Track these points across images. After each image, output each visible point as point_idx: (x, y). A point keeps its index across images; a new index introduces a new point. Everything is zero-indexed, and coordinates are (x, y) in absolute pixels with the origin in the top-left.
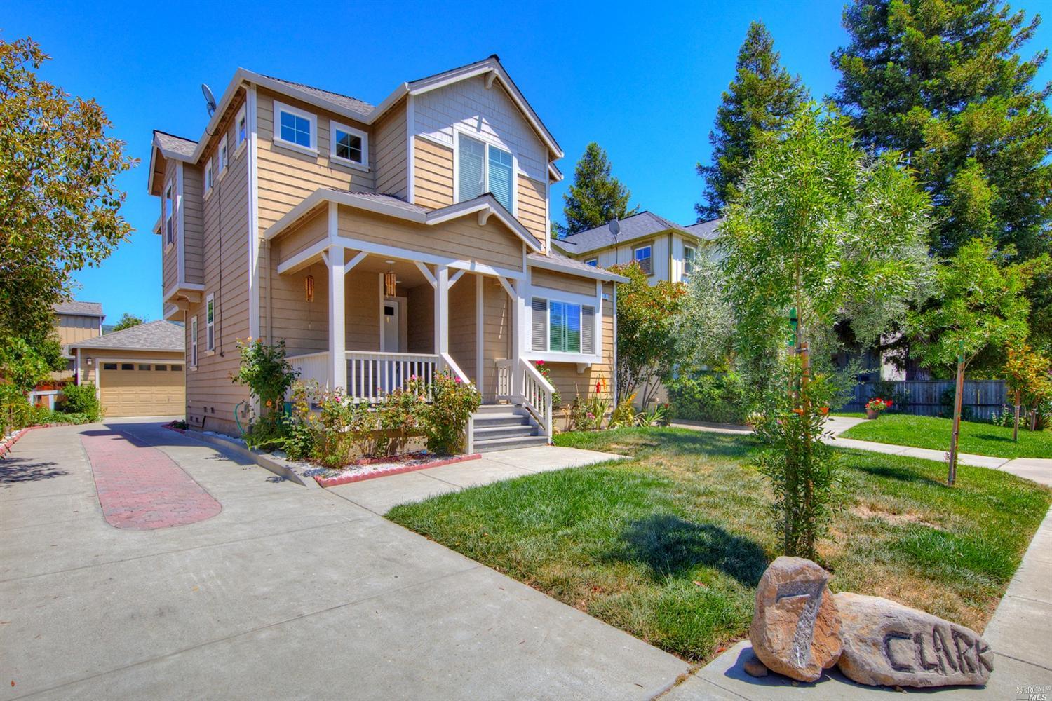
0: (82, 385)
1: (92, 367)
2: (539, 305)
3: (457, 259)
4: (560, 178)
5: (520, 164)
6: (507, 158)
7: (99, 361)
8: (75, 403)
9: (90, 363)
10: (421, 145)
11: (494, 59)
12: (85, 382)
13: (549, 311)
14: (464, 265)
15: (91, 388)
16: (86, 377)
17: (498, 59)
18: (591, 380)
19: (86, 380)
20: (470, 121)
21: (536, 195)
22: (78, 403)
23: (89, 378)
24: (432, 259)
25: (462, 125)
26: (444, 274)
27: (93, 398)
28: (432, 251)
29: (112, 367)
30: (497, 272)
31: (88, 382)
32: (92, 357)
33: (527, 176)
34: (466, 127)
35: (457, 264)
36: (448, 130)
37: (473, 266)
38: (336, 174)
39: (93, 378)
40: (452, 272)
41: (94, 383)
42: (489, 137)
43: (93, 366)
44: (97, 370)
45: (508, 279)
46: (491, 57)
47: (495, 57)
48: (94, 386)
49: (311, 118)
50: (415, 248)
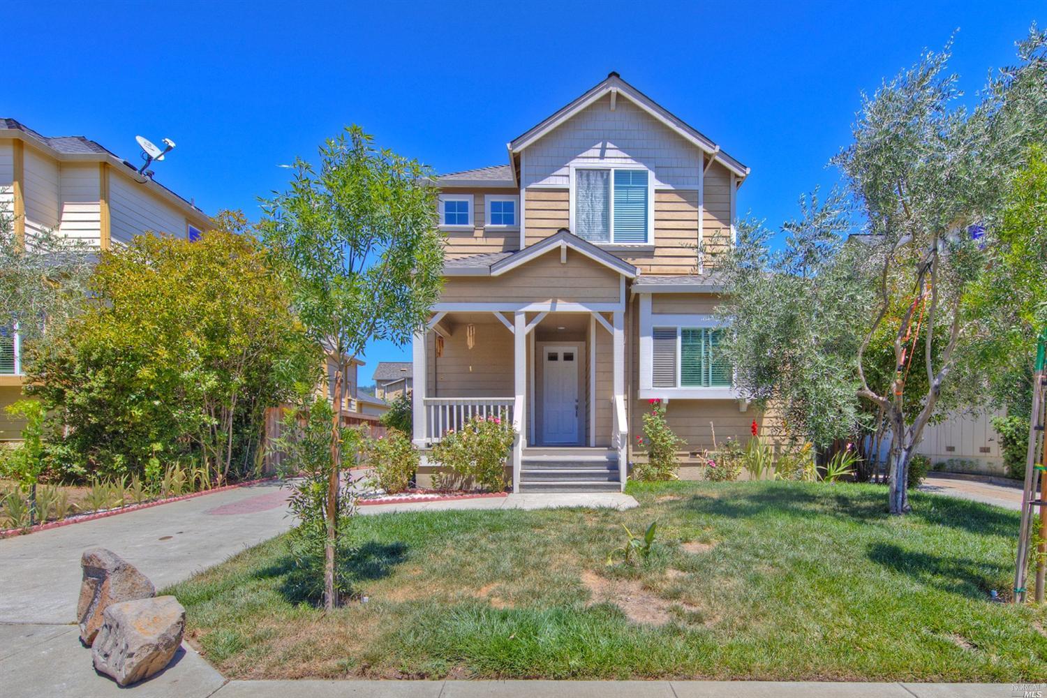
2: (663, 335)
3: (531, 302)
4: (745, 173)
5: (658, 177)
6: (641, 177)
10: (533, 195)
11: (614, 77)
13: (679, 339)
14: (544, 307)
17: (618, 76)
18: (764, 419)
20: (591, 153)
21: (687, 207)
24: (507, 307)
25: (581, 160)
26: (520, 319)
28: (505, 299)
30: (588, 308)
33: (672, 188)
34: (585, 160)
35: (533, 307)
36: (564, 171)
37: (553, 306)
38: (491, 241)
40: (530, 317)
42: (617, 161)
45: (602, 314)
46: (610, 76)
47: (614, 74)
49: (468, 199)
50: (489, 300)
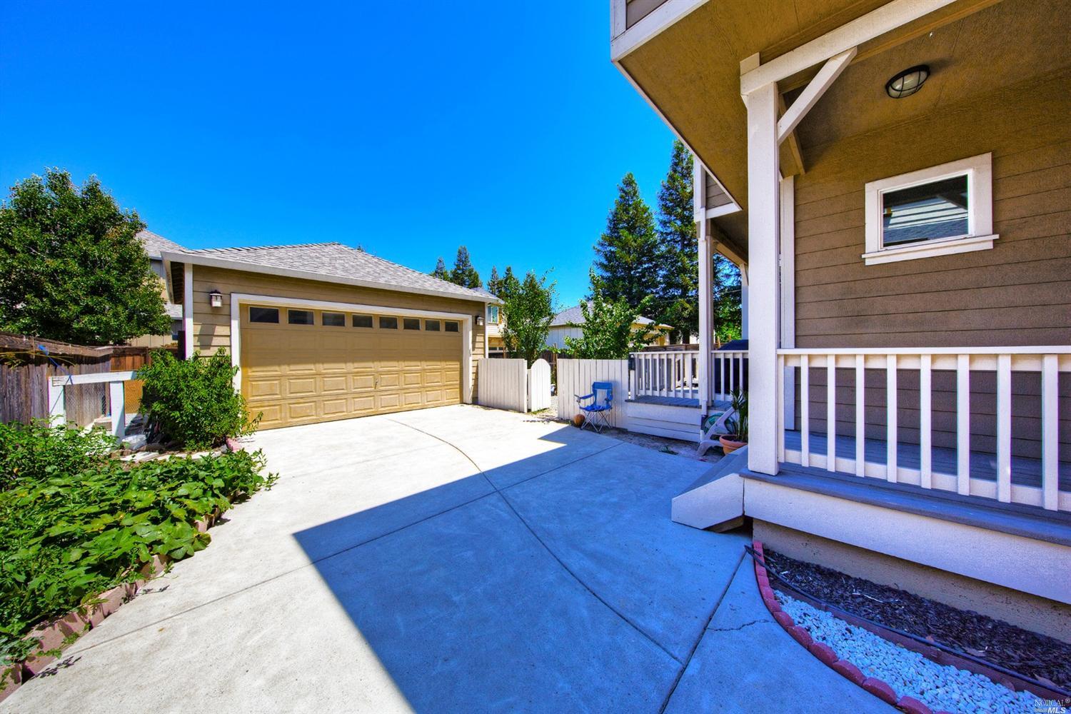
0: (196, 358)
1: (222, 316)
7: (237, 299)
8: (178, 407)
9: (217, 303)
12: (204, 353)
15: (222, 364)
16: (205, 339)
19: (206, 346)
22: (187, 406)
23: (216, 341)
27: (224, 393)
29: (268, 316)
31: (213, 352)
32: (219, 287)
39: (225, 341)
41: (227, 353)
43: (226, 311)
44: (235, 324)
48: (229, 360)
